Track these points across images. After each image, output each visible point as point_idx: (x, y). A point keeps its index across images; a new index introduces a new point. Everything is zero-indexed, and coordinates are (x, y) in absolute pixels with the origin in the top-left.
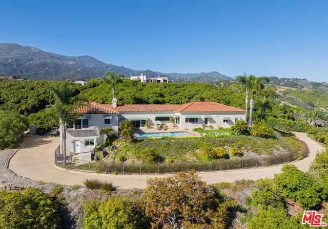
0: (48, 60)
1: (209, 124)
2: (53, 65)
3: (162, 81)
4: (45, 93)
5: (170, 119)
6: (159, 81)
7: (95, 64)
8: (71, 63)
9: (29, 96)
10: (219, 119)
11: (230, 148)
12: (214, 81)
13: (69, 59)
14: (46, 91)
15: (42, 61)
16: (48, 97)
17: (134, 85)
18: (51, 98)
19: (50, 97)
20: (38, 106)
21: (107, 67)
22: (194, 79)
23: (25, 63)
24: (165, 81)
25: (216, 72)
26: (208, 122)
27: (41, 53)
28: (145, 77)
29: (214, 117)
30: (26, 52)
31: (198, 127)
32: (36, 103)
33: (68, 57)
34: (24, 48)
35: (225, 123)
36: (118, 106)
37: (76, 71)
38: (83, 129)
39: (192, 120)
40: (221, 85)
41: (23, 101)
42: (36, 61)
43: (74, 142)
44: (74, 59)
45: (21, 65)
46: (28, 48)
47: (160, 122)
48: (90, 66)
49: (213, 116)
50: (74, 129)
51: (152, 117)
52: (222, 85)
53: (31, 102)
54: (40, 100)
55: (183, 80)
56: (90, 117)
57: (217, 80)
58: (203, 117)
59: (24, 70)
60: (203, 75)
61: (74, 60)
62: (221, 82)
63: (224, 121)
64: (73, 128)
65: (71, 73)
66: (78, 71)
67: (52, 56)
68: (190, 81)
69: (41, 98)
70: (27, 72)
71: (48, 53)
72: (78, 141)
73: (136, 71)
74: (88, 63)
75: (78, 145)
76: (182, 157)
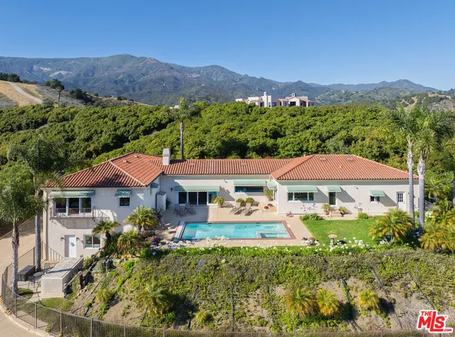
0: (166, 74)
1: (339, 203)
2: (172, 79)
3: (298, 104)
4: (125, 125)
5: (264, 190)
6: (293, 104)
7: (224, 77)
8: (194, 76)
9: (104, 130)
10: (360, 194)
11: (361, 284)
12: (402, 94)
13: (191, 71)
14: (127, 122)
15: (158, 74)
16: (129, 132)
17: (247, 113)
18: (133, 133)
19: (131, 132)
20: (112, 145)
21: (241, 79)
22: (370, 92)
23: (139, 78)
24: (303, 103)
25: (406, 81)
26: (337, 201)
27: (158, 63)
28: (270, 97)
29: (350, 189)
30: (141, 64)
31: (310, 212)
32: (110, 140)
33: (191, 69)
34: (139, 59)
35: (375, 202)
36: (172, 162)
37: (199, 87)
38: (81, 215)
39: (302, 196)
40: (413, 102)
41: (95, 138)
42: (152, 75)
43: (66, 238)
44: (198, 70)
45: (134, 81)
46: (143, 59)
47: (243, 196)
48: (219, 80)
49: (346, 188)
50: (66, 214)
51: (229, 185)
52: (416, 102)
53: (105, 138)
54: (117, 136)
55: (352, 94)
56: (94, 193)
57: (408, 94)
58: (325, 190)
59: (137, 88)
60: (385, 86)
61: (199, 72)
62: (414, 96)
63: (372, 199)
64: (65, 211)
65: (193, 90)
66: (203, 87)
67: (171, 68)
68: (362, 96)
69: (118, 132)
70: (140, 89)
71: (166, 64)
72: (74, 236)
73: (281, 83)
74: (216, 74)
75: (73, 245)
76: (238, 306)
